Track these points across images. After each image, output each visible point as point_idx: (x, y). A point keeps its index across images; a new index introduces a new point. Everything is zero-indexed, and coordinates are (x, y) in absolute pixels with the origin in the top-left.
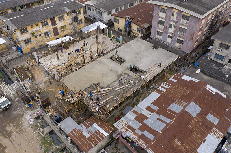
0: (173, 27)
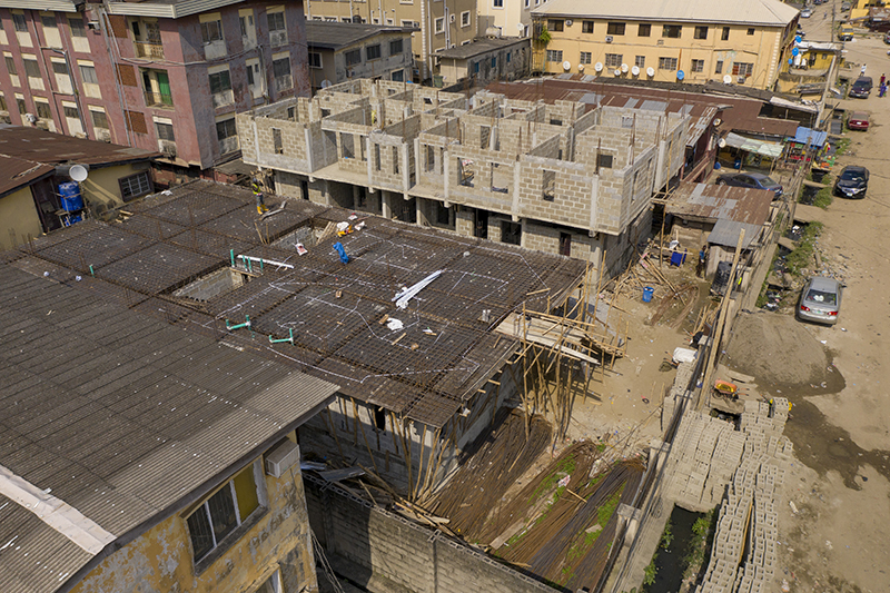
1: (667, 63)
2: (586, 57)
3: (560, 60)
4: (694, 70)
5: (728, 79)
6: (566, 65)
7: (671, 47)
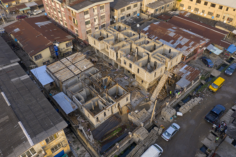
0: (97, 20)
1: (210, 13)
2: (190, 8)
3: (183, 7)
4: (217, 17)
5: (225, 22)
6: (184, 9)
7: (212, 10)
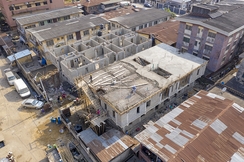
0: (198, 45)
